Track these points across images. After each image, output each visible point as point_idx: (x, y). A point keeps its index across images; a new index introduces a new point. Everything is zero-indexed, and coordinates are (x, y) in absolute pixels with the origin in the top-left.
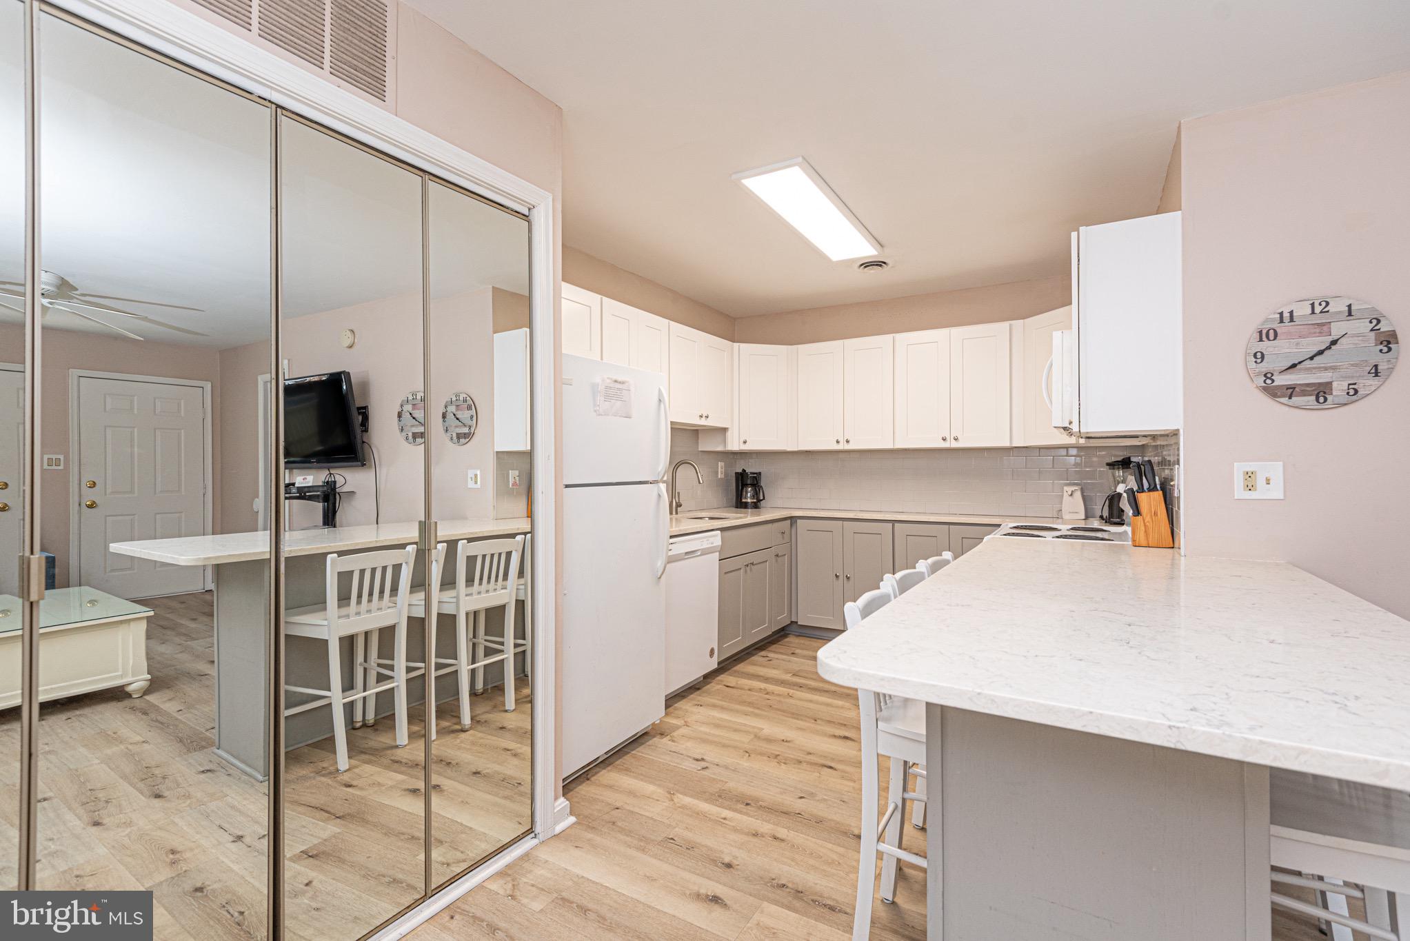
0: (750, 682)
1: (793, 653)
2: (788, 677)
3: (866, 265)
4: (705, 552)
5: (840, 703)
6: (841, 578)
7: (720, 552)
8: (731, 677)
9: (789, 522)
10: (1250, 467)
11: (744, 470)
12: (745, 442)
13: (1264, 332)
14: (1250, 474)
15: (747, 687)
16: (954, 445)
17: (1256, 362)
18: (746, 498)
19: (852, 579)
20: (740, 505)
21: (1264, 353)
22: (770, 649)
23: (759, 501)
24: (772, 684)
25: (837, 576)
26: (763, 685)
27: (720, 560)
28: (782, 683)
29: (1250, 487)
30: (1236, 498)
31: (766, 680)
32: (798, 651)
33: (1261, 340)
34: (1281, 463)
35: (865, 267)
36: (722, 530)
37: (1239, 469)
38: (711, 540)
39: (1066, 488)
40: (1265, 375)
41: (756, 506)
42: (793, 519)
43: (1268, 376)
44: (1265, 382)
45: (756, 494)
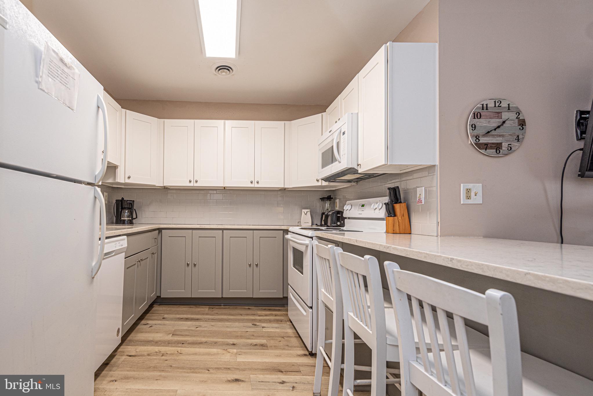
0: (146, 347)
1: (164, 318)
2: (170, 337)
3: (221, 68)
4: (117, 252)
5: (214, 350)
6: (190, 265)
7: (125, 252)
8: (129, 347)
9: (157, 231)
10: (470, 186)
11: (123, 199)
12: (129, 178)
13: (476, 114)
14: (468, 190)
15: (146, 353)
16: (257, 185)
17: (472, 129)
18: (123, 217)
19: (197, 266)
20: (119, 221)
21: (476, 125)
22: (146, 317)
23: (133, 219)
24: (163, 346)
25: (188, 265)
26: (156, 349)
27: (125, 258)
28: (168, 343)
29: (468, 196)
30: (462, 203)
31: (156, 343)
32: (166, 316)
33: (474, 118)
34: (481, 184)
35: (219, 70)
36: (128, 235)
37: (463, 188)
38: (121, 242)
39: (303, 210)
40: (476, 137)
41: (131, 222)
42: (160, 230)
43: (477, 137)
44: (476, 140)
45: (131, 214)
